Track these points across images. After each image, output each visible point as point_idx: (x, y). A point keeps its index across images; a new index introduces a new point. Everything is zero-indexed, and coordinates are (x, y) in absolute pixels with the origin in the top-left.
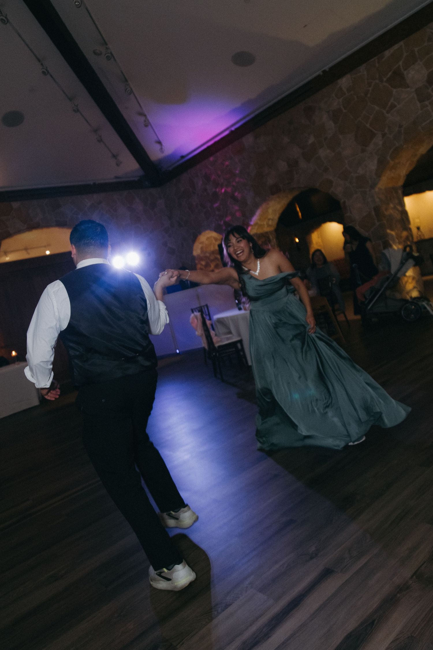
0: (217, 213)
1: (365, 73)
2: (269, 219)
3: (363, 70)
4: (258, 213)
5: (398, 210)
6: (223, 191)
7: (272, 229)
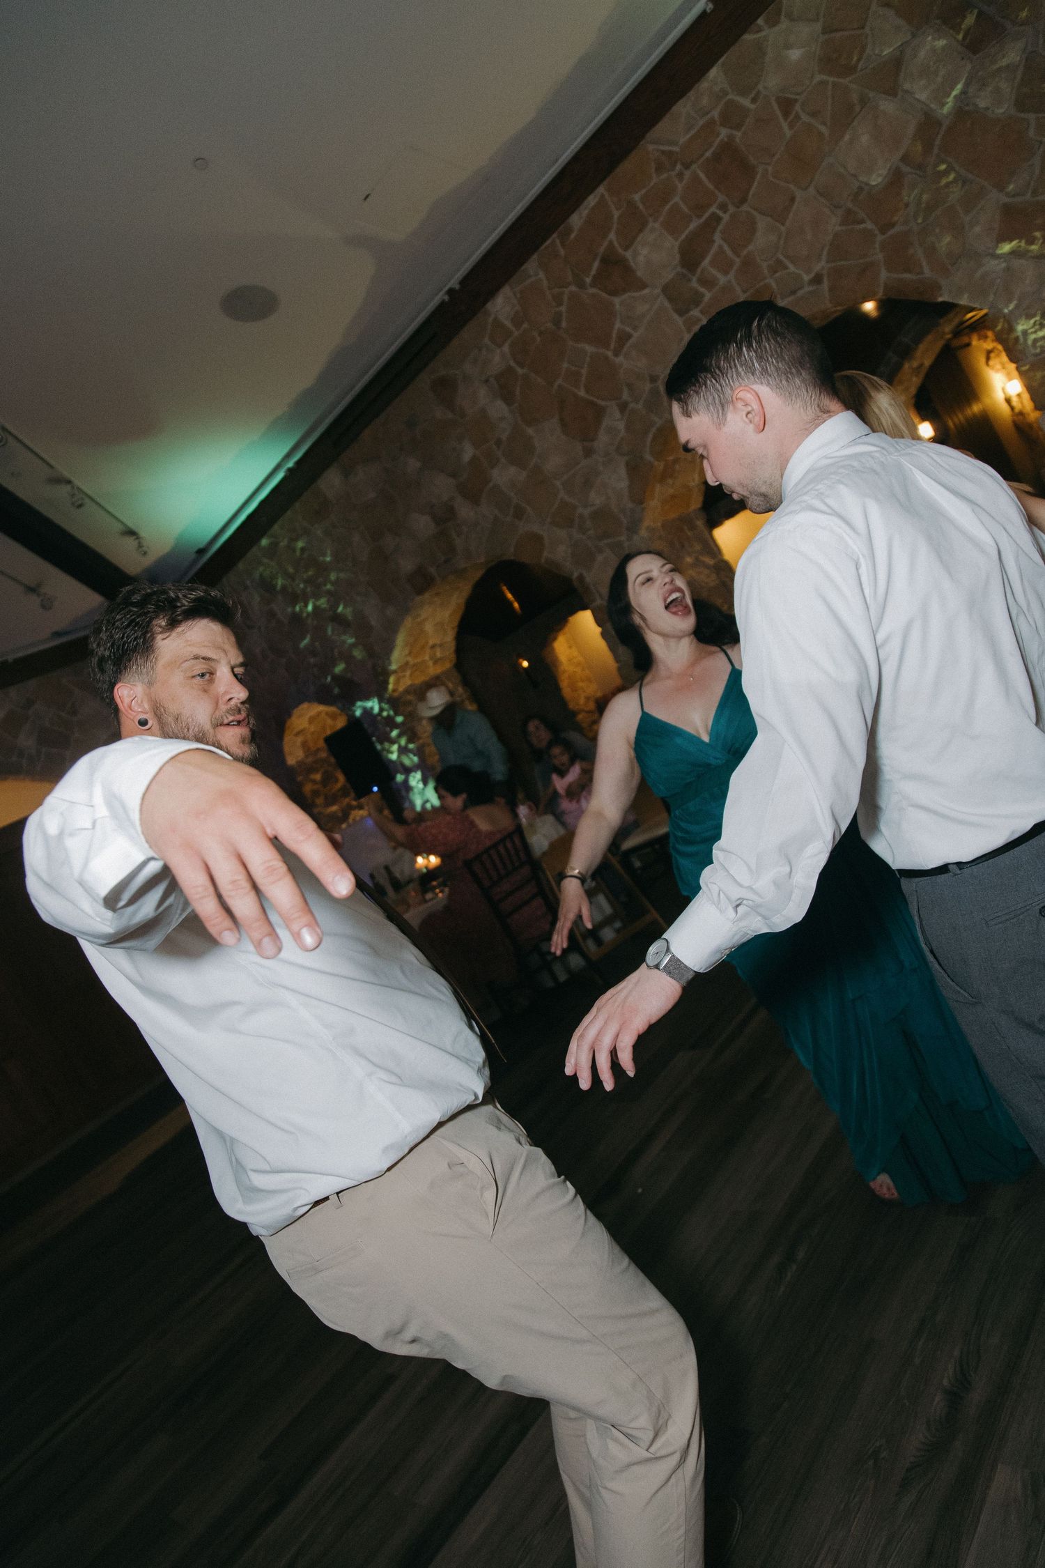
0: (312, 660)
1: (542, 275)
2: (433, 647)
3: (532, 268)
4: (400, 639)
5: (707, 566)
6: (310, 608)
7: (448, 665)
